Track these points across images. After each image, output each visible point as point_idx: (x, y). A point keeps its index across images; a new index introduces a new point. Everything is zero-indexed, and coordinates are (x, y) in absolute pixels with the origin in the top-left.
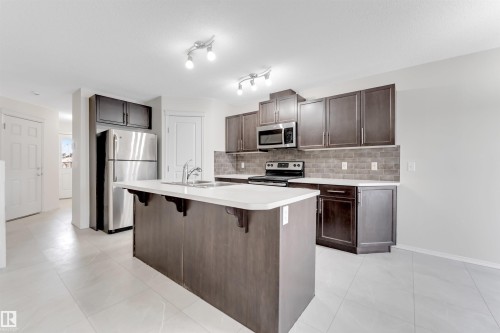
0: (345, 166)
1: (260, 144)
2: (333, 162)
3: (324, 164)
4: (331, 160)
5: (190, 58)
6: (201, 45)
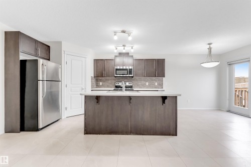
0: (147, 84)
2: (143, 82)
3: (140, 83)
5: (115, 35)
6: (123, 32)
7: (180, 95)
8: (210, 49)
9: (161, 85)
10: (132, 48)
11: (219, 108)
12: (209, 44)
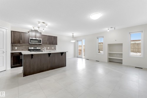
0: (49, 48)
1: (30, 42)
2: (47, 47)
5: (39, 23)
6: (44, 23)
7: (67, 52)
8: (73, 35)
9: (55, 49)
10: (44, 30)
11: (75, 57)
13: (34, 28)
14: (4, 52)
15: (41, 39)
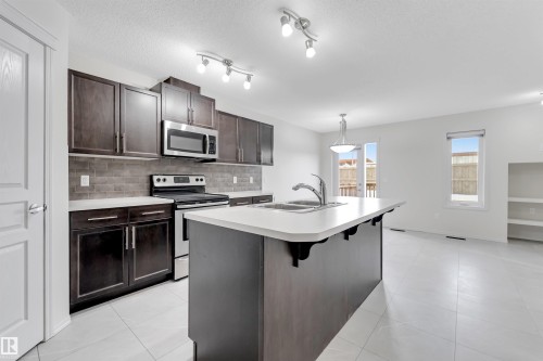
0: (235, 180)
4: (226, 175)
10: (249, 79)
12: (343, 115)
13: (206, 63)
14: (28, 210)
15: (215, 133)
